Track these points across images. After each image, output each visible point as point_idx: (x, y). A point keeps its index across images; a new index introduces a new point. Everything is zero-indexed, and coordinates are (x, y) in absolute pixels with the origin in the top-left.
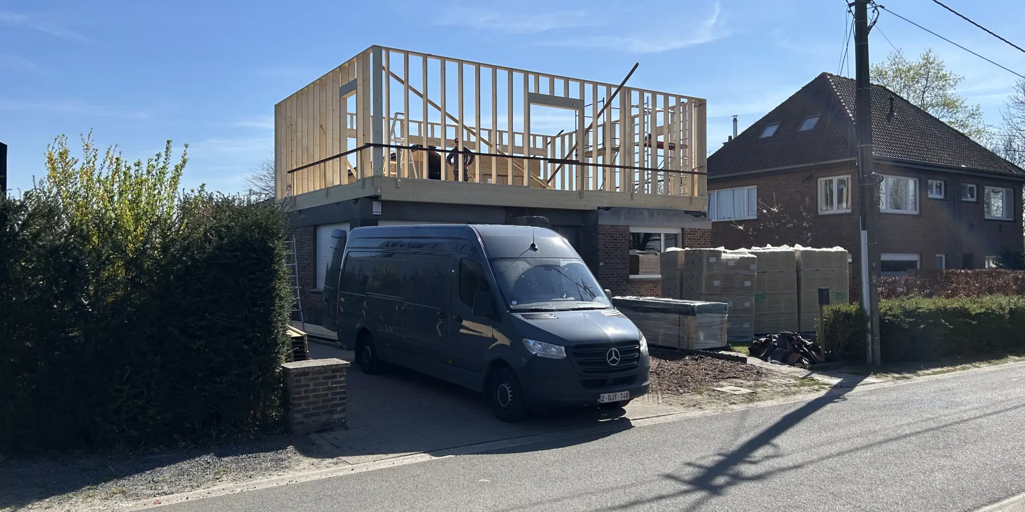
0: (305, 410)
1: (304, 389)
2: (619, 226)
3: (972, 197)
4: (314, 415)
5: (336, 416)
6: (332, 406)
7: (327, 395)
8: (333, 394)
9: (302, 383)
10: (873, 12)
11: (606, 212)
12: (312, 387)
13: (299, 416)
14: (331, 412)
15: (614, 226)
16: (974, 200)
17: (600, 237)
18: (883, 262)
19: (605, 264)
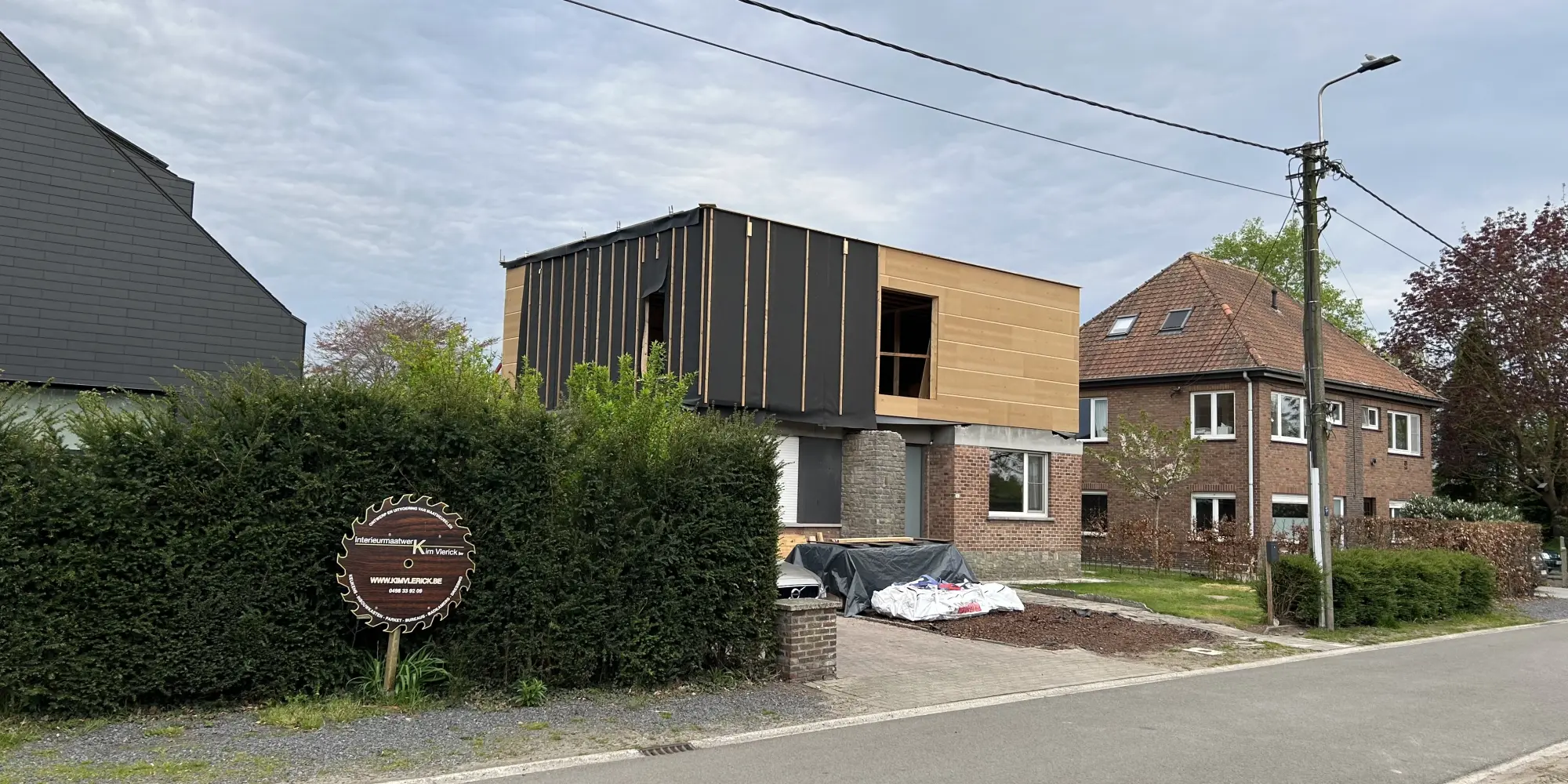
0: (801, 654)
1: (801, 630)
2: (978, 447)
3: (1373, 423)
4: (808, 660)
5: (828, 663)
6: (824, 651)
7: (820, 638)
8: (825, 638)
9: (799, 623)
10: (1326, 215)
11: (963, 428)
12: (807, 629)
13: (794, 660)
14: (823, 658)
15: (972, 447)
16: (1376, 427)
17: (956, 460)
18: (1275, 505)
19: (962, 495)
